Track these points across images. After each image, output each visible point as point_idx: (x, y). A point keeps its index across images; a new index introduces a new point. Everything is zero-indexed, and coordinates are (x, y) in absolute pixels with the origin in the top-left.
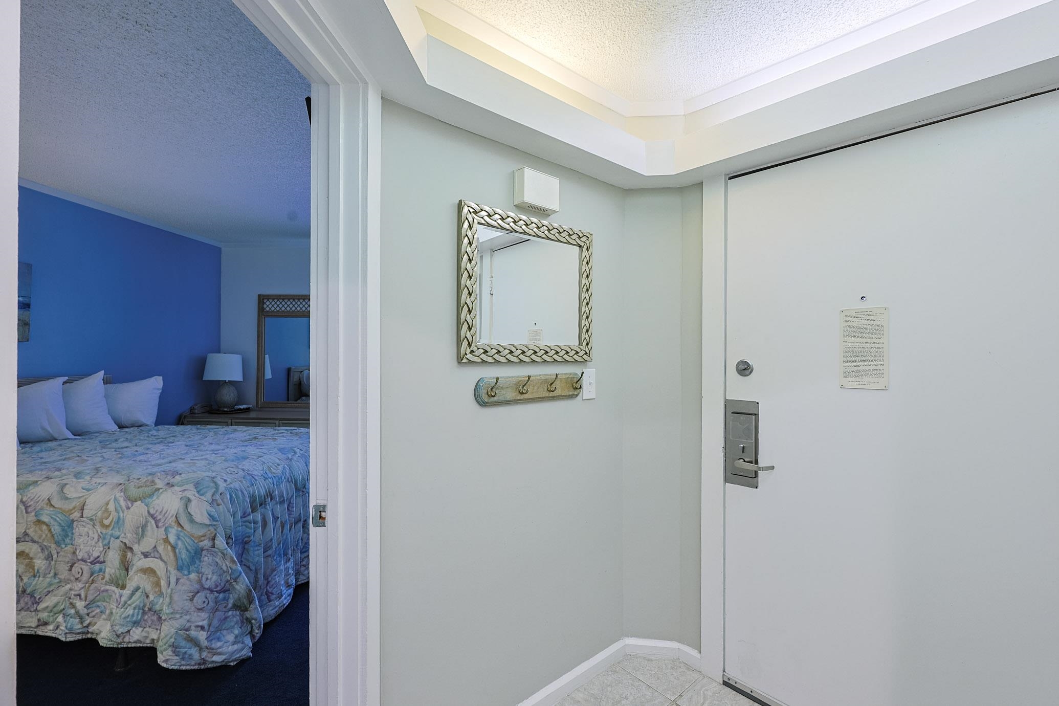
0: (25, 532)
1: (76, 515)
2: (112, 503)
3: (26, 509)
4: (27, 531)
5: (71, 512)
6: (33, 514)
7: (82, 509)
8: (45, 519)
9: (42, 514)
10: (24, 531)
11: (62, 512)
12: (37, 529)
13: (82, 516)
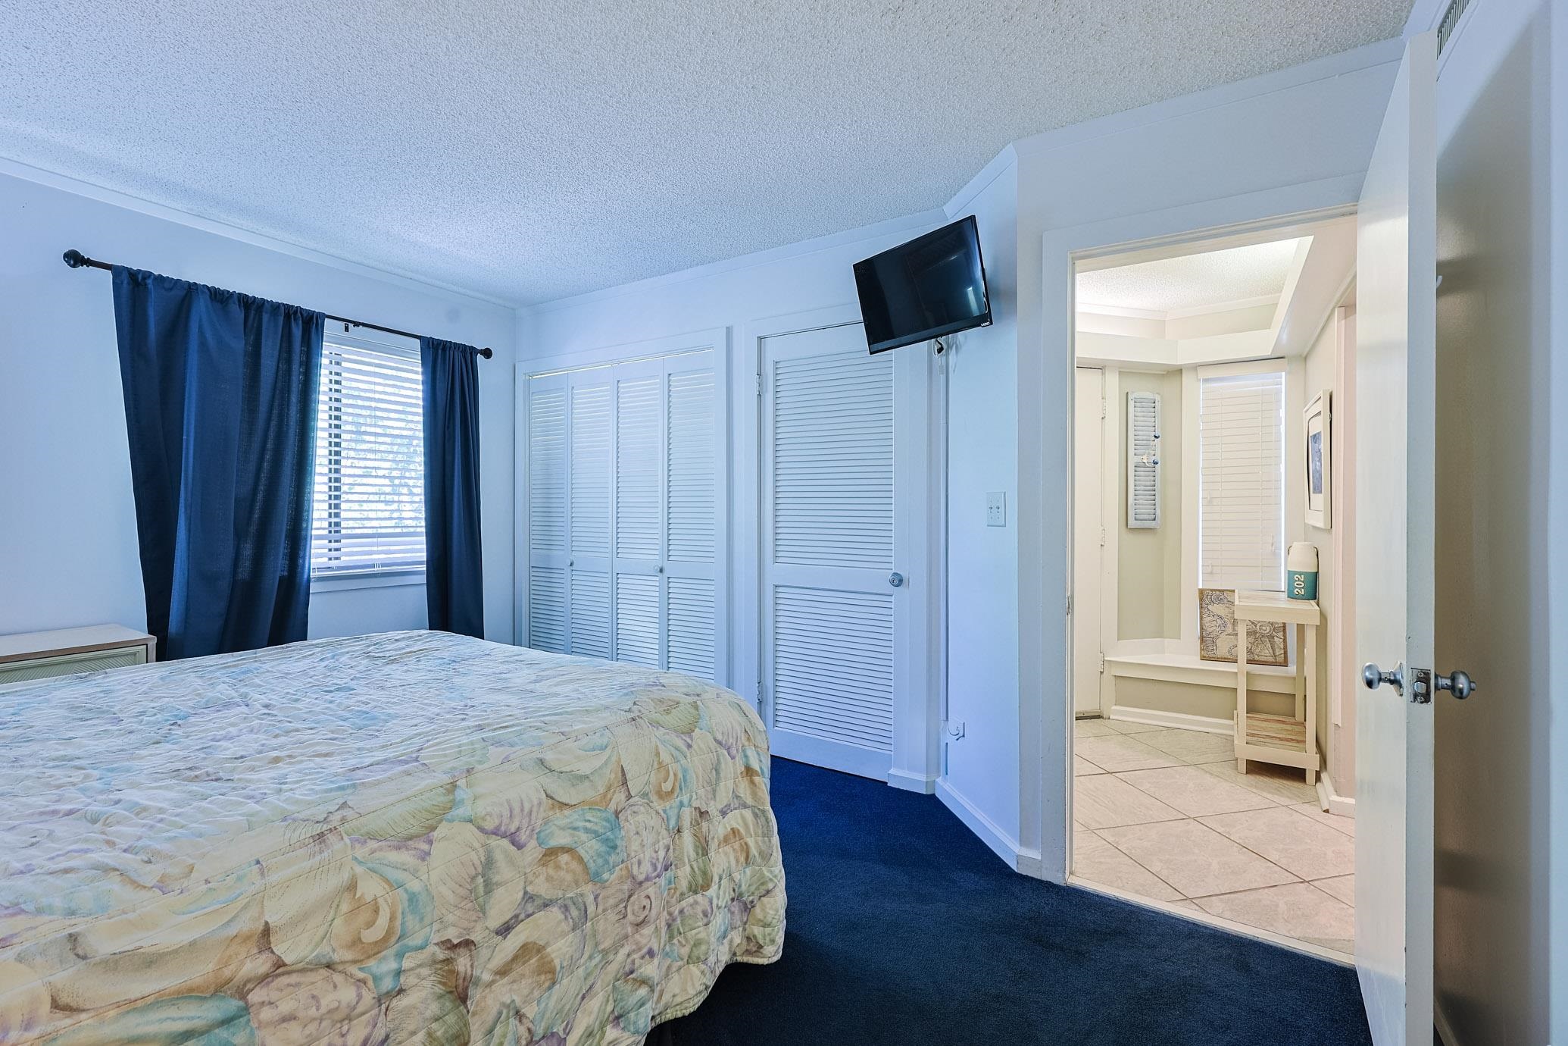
0: (526, 893)
1: (620, 797)
2: (662, 749)
3: (513, 843)
4: (529, 889)
5: (605, 797)
6: (533, 843)
7: (625, 783)
8: (561, 839)
9: (552, 834)
10: (521, 894)
11: (591, 805)
12: (551, 871)
13: (629, 797)
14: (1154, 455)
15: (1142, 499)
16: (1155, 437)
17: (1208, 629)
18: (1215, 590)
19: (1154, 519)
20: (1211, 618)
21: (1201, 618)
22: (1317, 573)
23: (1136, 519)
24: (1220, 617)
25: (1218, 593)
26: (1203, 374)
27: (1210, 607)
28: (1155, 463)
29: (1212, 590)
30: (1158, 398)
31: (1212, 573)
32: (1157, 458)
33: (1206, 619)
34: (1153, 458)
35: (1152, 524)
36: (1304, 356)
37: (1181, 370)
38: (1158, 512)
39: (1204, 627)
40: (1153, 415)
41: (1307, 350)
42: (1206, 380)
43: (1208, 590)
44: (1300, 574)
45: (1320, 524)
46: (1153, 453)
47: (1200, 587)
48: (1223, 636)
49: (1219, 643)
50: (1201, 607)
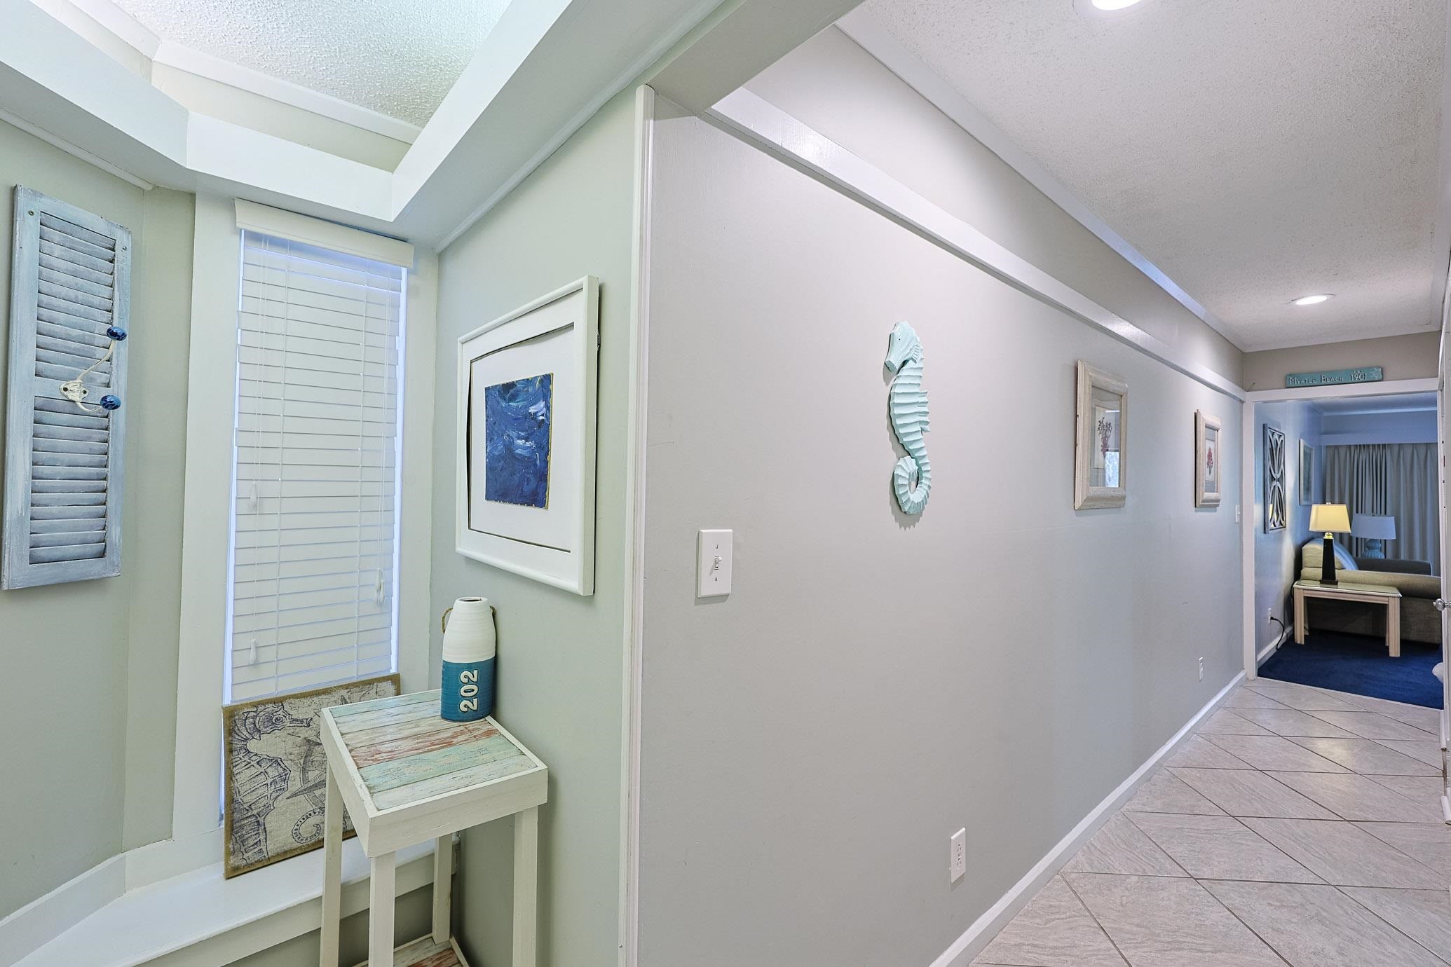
14: (108, 385)
15: (58, 502)
16: (112, 334)
17: (245, 800)
18: (263, 703)
19: (102, 554)
20: (253, 771)
21: (230, 777)
22: (495, 661)
23: (34, 561)
24: (276, 761)
25: (270, 707)
26: (249, 219)
27: (252, 745)
28: (110, 405)
29: (256, 705)
30: (122, 239)
31: (256, 664)
32: (118, 391)
33: (243, 775)
34: (104, 392)
35: (95, 568)
36: (439, 249)
37: (192, 196)
38: (115, 533)
39: (238, 798)
40: (109, 279)
41: (451, 238)
42: (254, 237)
43: (247, 705)
44: (470, 667)
45: (574, 583)
46: (104, 378)
47: (227, 701)
48: (282, 803)
49: (271, 822)
50: (230, 751)
